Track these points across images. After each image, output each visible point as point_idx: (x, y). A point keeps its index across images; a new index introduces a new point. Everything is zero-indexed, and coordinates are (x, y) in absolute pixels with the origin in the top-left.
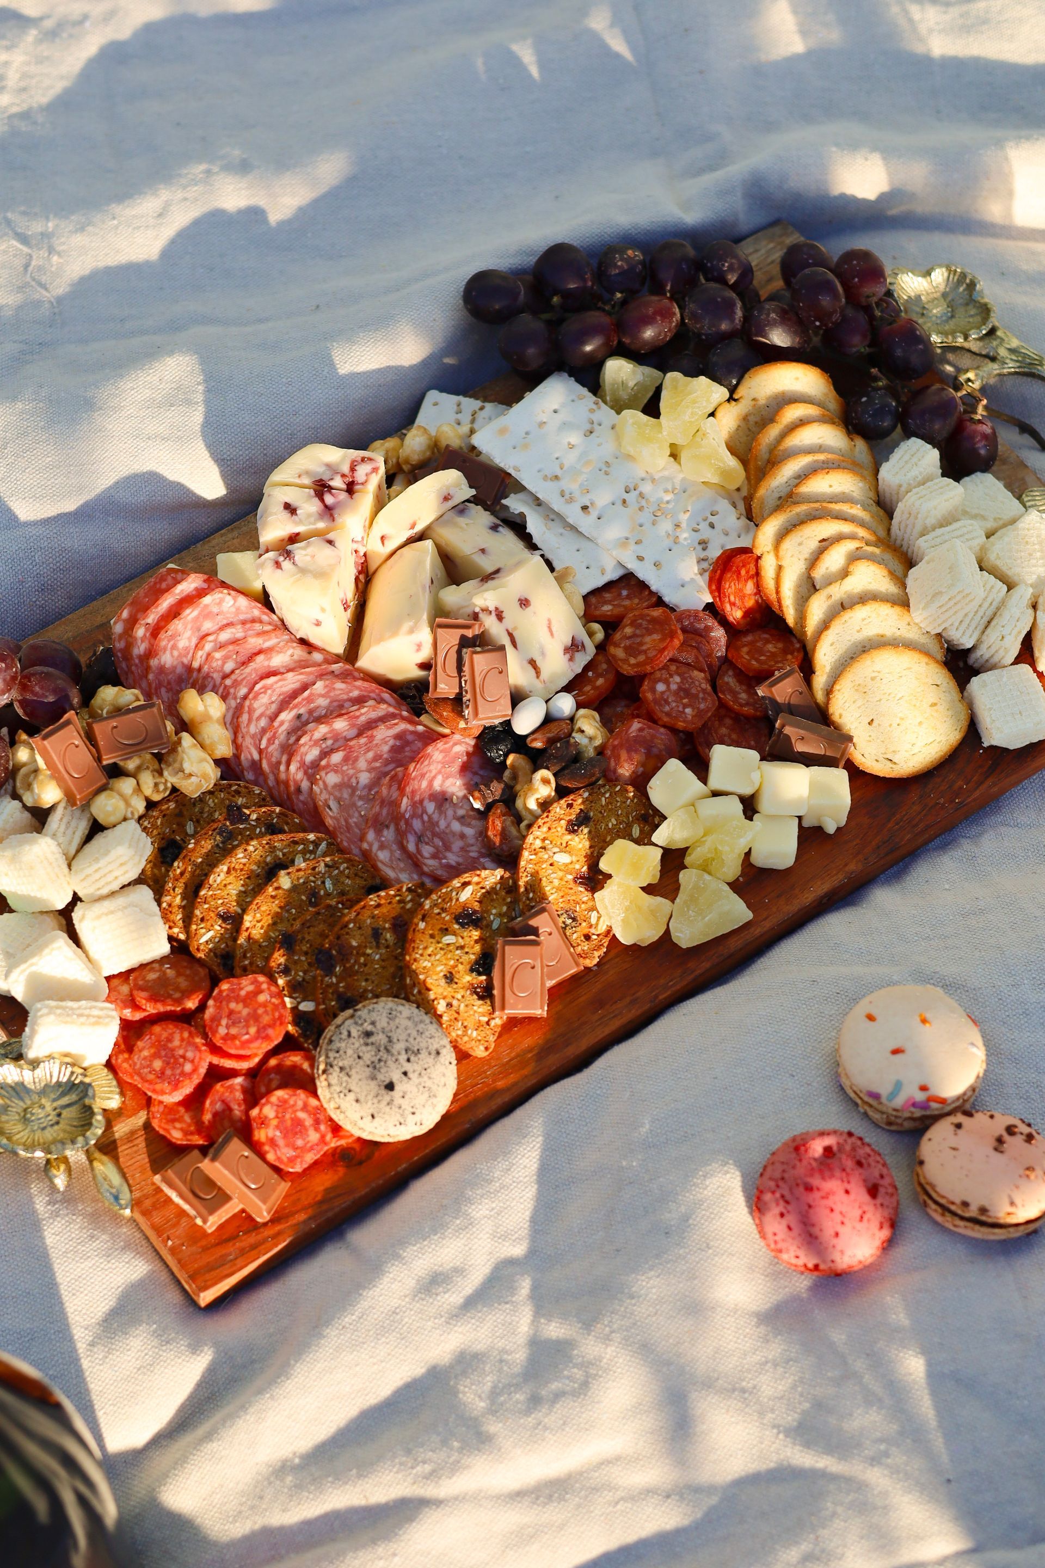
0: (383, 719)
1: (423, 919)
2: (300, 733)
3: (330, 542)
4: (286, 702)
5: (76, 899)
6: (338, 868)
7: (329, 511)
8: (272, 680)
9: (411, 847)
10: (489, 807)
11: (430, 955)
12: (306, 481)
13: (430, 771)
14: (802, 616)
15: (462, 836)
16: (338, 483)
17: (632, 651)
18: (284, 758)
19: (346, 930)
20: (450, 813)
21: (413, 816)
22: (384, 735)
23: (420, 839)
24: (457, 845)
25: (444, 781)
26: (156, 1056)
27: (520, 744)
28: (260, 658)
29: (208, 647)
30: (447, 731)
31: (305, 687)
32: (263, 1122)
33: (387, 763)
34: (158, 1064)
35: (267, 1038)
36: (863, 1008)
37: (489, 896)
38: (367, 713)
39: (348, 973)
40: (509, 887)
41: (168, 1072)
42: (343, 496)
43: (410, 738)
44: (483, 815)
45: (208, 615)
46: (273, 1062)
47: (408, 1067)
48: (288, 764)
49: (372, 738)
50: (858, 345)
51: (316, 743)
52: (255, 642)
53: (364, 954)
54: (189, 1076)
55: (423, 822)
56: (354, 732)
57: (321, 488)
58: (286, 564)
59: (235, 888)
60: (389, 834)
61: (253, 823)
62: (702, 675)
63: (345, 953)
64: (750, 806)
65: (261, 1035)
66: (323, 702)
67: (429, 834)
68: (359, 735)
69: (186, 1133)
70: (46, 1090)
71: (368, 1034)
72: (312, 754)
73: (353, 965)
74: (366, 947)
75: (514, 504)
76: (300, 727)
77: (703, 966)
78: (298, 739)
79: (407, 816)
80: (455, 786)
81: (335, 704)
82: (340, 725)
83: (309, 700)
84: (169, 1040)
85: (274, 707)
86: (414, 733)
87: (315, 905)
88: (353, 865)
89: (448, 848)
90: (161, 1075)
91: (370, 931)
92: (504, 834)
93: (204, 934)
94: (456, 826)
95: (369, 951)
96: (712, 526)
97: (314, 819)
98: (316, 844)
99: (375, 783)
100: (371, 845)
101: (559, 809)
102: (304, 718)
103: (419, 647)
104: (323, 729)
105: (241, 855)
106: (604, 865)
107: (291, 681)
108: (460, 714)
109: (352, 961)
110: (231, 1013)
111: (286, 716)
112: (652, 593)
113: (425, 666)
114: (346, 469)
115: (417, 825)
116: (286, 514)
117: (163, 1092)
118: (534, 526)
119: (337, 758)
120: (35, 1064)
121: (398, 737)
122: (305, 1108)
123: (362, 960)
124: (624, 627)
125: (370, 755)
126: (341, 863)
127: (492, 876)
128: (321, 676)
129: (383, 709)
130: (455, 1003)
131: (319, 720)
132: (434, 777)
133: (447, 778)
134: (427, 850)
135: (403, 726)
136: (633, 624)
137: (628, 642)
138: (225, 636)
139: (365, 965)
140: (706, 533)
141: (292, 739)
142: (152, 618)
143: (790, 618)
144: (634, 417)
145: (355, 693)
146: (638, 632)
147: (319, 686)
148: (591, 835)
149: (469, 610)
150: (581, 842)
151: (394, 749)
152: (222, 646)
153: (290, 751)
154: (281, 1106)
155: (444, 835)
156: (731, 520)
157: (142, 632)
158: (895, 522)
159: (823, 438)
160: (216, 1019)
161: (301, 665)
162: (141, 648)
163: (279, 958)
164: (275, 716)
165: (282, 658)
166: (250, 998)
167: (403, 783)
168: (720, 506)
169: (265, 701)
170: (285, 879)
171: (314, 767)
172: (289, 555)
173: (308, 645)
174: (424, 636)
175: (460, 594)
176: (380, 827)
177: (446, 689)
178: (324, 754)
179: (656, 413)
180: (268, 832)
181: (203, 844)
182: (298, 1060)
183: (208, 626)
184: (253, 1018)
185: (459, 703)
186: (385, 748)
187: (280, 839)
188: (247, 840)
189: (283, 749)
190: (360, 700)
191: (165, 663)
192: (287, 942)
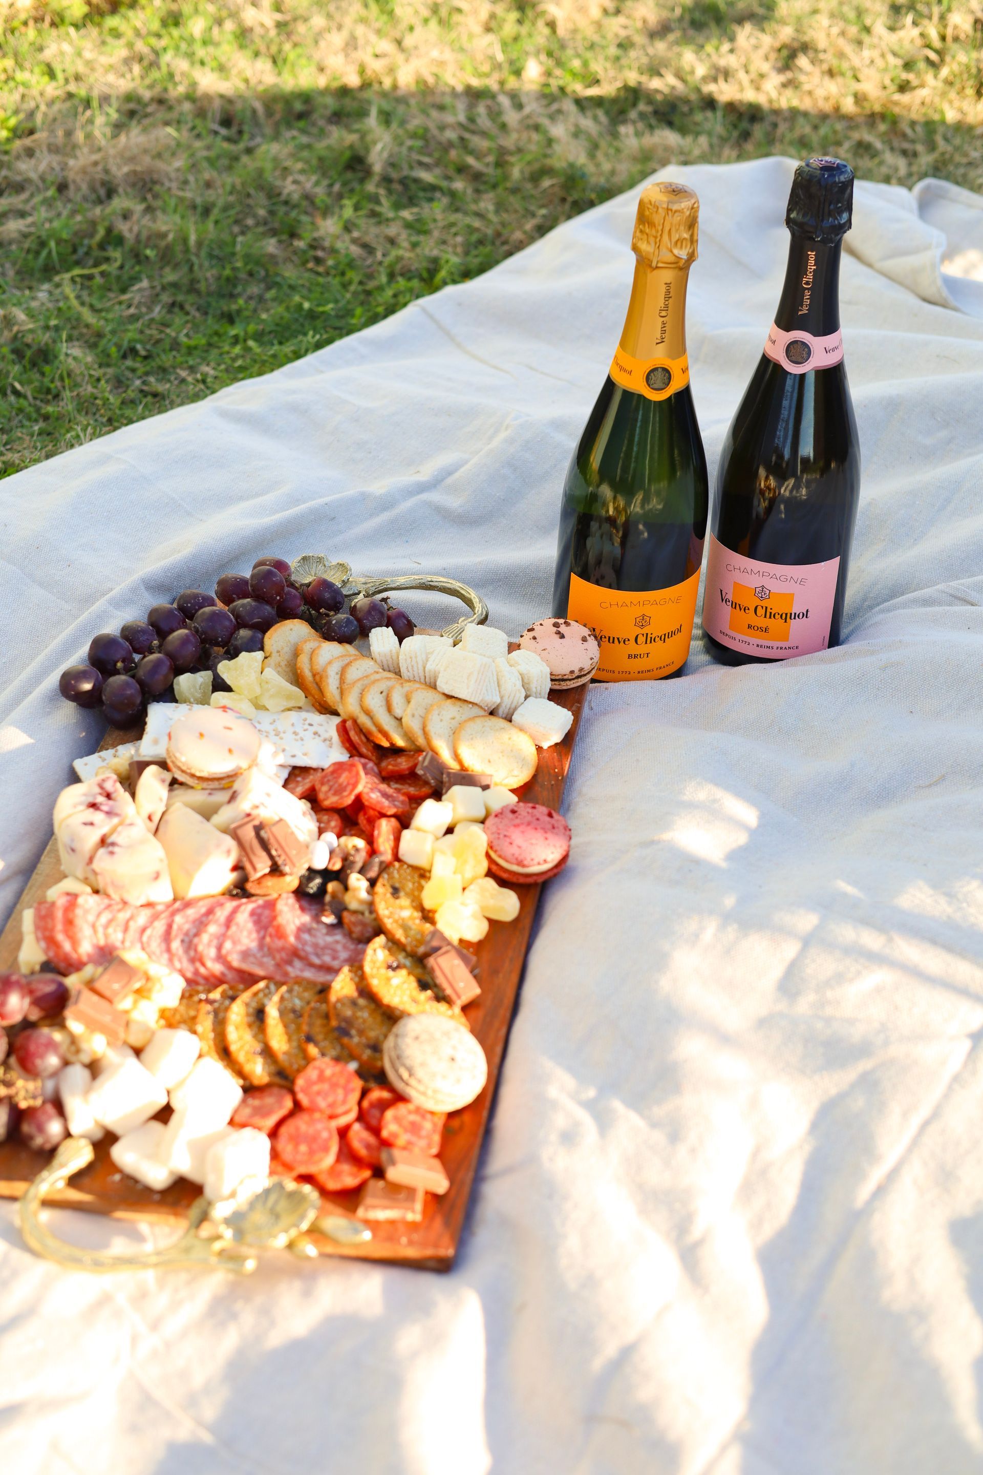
0: (235, 911)
1: (372, 980)
2: (193, 947)
3: (131, 824)
4: (167, 936)
5: (168, 1094)
7: (109, 813)
8: (148, 932)
9: (317, 961)
10: (338, 918)
11: (393, 995)
12: (82, 807)
13: (287, 919)
14: (408, 737)
15: (337, 942)
16: (100, 799)
18: (198, 965)
19: (338, 1010)
20: (319, 934)
21: (301, 945)
22: (244, 917)
23: (318, 955)
24: (339, 947)
25: (299, 920)
26: (297, 1145)
27: (325, 874)
28: (131, 924)
29: (100, 930)
30: (275, 895)
31: (170, 927)
32: (394, 1135)
33: (258, 932)
34: (303, 1148)
35: (353, 1090)
37: (389, 953)
38: (221, 914)
39: (361, 1032)
40: (395, 942)
41: (315, 1146)
42: (111, 802)
43: (259, 911)
44: (340, 924)
45: (87, 911)
46: (365, 1104)
47: (452, 1043)
48: (203, 965)
49: (237, 925)
50: (300, 606)
51: (209, 945)
52: (123, 916)
53: (359, 1017)
54: (330, 1138)
55: (310, 946)
56: (223, 930)
58: (116, 849)
59: (248, 1036)
60: (297, 963)
61: (221, 1000)
63: (349, 1022)
65: (347, 1091)
66: (188, 926)
67: (319, 950)
68: (229, 927)
69: (354, 1176)
70: (252, 1205)
71: (417, 1038)
72: (212, 952)
73: (359, 1026)
76: (189, 944)
77: (527, 922)
78: (196, 950)
79: (299, 948)
80: (306, 920)
81: (197, 923)
82: (213, 929)
83: (180, 929)
84: (297, 1129)
85: (163, 946)
86: (259, 907)
87: (301, 1016)
88: (299, 986)
89: (335, 951)
90: (311, 1152)
92: (361, 923)
93: (256, 1071)
94: (329, 938)
96: (311, 725)
97: (249, 979)
98: (267, 987)
99: (262, 944)
100: (295, 973)
101: (379, 888)
102: (187, 939)
103: (229, 852)
104: (205, 938)
105: (234, 1018)
106: (428, 905)
107: (160, 927)
108: (282, 874)
109: (356, 1024)
110: (319, 1093)
111: (176, 945)
112: (315, 769)
113: (237, 868)
114: (98, 790)
115: (309, 949)
116: (89, 828)
117: (321, 1160)
119: (228, 945)
120: (232, 1196)
121: (253, 913)
122: (410, 1112)
123: (360, 1021)
124: (320, 789)
125: (245, 933)
127: (380, 942)
128: (173, 914)
129: (229, 908)
131: (197, 934)
132: (292, 919)
133: (299, 917)
134: (326, 958)
135: (249, 909)
136: (322, 784)
137: (332, 792)
138: (104, 919)
139: (364, 1023)
140: (313, 730)
141: (192, 953)
142: (59, 926)
143: (401, 741)
145: (203, 910)
146: (331, 783)
147: (178, 920)
148: (407, 895)
149: (243, 815)
150: (404, 901)
151: (256, 922)
152: (106, 927)
153: (197, 959)
154: (397, 1119)
155: (326, 947)
156: (318, 719)
157: (60, 937)
158: (403, 670)
159: (330, 651)
160: (312, 1101)
161: (155, 917)
162: (67, 946)
163: (313, 1050)
164: (169, 950)
165: (142, 918)
166: (321, 1078)
167: (280, 934)
168: (304, 714)
169: (156, 945)
170: (272, 1012)
171: (221, 958)
172: (113, 844)
173: (149, 905)
174: (230, 842)
175: (225, 815)
176: (290, 963)
177: (263, 866)
178: (219, 948)
179: (227, 689)
180: (233, 999)
181: (206, 1025)
182: (378, 1094)
183: (91, 918)
184: (334, 1086)
185: (276, 870)
186: (250, 925)
187: (246, 996)
188: (227, 1009)
189: (192, 961)
190: (210, 912)
191: (86, 948)
192: (309, 1039)
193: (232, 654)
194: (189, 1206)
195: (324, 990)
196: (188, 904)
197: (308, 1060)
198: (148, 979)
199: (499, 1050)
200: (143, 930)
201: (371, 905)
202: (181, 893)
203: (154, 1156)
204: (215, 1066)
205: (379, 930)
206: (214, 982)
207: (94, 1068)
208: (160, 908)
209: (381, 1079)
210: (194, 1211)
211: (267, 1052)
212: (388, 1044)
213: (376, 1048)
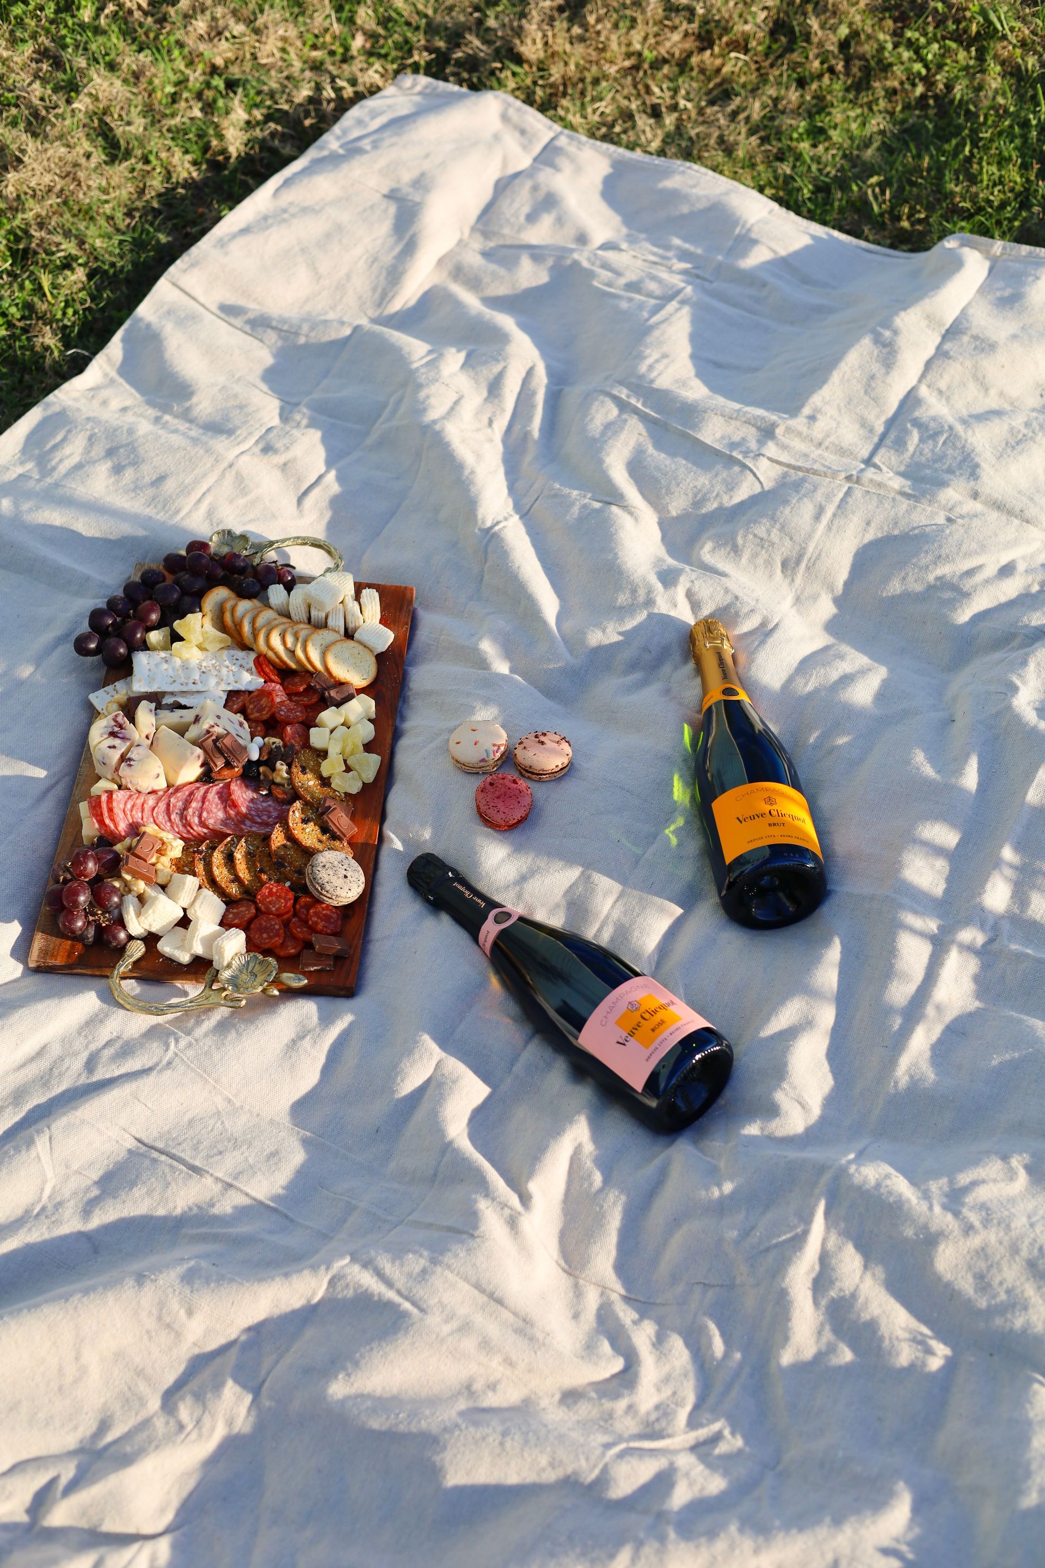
0: (206, 792)
1: (294, 831)
2: (184, 817)
3: (137, 744)
4: (168, 812)
5: (185, 910)
7: (124, 739)
8: (156, 810)
9: (260, 821)
10: (270, 790)
11: (307, 839)
12: (106, 736)
13: (239, 797)
14: (298, 662)
15: (270, 806)
16: (116, 729)
17: (260, 710)
18: (189, 829)
19: (275, 853)
20: (259, 803)
21: (250, 812)
22: (213, 796)
23: (261, 817)
24: (271, 809)
25: (246, 795)
26: (261, 934)
27: (259, 763)
28: (145, 806)
29: (128, 814)
30: (229, 780)
31: (168, 805)
32: (316, 923)
33: (222, 805)
34: (265, 934)
35: (289, 898)
36: (452, 744)
37: (303, 811)
38: (199, 795)
39: (290, 864)
40: (307, 804)
41: (271, 933)
42: (122, 731)
43: (221, 790)
44: (270, 794)
45: (119, 802)
46: (297, 906)
47: (344, 868)
48: (192, 828)
49: (209, 800)
50: (220, 573)
51: (194, 815)
52: (139, 801)
53: (288, 854)
54: (279, 928)
55: (255, 811)
56: (201, 803)
57: (113, 734)
58: (132, 763)
59: (225, 871)
60: (248, 823)
61: (208, 850)
62: (288, 701)
63: (283, 858)
64: (346, 724)
65: (286, 899)
66: (180, 804)
67: (260, 813)
68: (203, 803)
69: (295, 948)
70: (241, 971)
71: (324, 866)
72: (196, 820)
74: (287, 852)
75: (168, 700)
76: (182, 816)
77: (382, 783)
78: (186, 820)
80: (250, 794)
81: (185, 801)
82: (194, 805)
83: (175, 806)
84: (261, 924)
85: (167, 819)
86: (220, 788)
87: (255, 857)
89: (270, 812)
90: (269, 936)
92: (285, 793)
93: (232, 891)
94: (267, 803)
95: (290, 852)
96: (237, 660)
97: (221, 836)
98: (233, 840)
99: (226, 812)
101: (294, 770)
102: (180, 813)
103: (199, 757)
104: (190, 811)
105: (216, 859)
106: (325, 775)
107: (162, 806)
108: (232, 766)
109: (288, 859)
110: (270, 902)
111: (174, 817)
112: (244, 692)
113: (204, 765)
114: (113, 723)
115: (254, 813)
116: (109, 749)
118: (183, 701)
119: (205, 814)
120: (229, 966)
121: (218, 793)
122: (323, 909)
123: (290, 857)
124: (249, 706)
125: (215, 805)
127: (298, 804)
128: (169, 797)
129: (203, 789)
131: (186, 809)
132: (242, 796)
133: (246, 793)
134: (265, 818)
135: (215, 789)
136: (251, 702)
137: (256, 709)
138: (129, 806)
139: (292, 857)
140: (239, 663)
141: (184, 822)
142: (106, 814)
143: (293, 666)
144: (176, 645)
145: (187, 793)
146: (256, 703)
147: (172, 800)
148: (311, 771)
149: (204, 732)
150: (310, 775)
151: (220, 798)
152: (131, 810)
153: (187, 824)
154: (316, 914)
155: (264, 810)
156: (240, 654)
157: (107, 821)
158: (293, 615)
159: (244, 606)
160: (267, 908)
161: (159, 800)
162: (112, 826)
163: (264, 877)
164: (170, 820)
165: (151, 801)
166: (271, 893)
167: (234, 805)
168: (232, 652)
169: (162, 818)
170: (239, 856)
171: (202, 824)
172: (130, 759)
173: (153, 792)
174: (199, 751)
175: (193, 732)
176: (243, 823)
177: (220, 763)
178: (200, 817)
179: (181, 639)
180: (214, 849)
181: (200, 867)
182: (304, 900)
183: (122, 806)
184: (280, 897)
185: (228, 765)
186: (217, 800)
187: (221, 847)
188: (211, 856)
189: (184, 826)
190: (191, 794)
191: (122, 827)
192: (262, 871)
193: (182, 616)
194: (204, 973)
195: (266, 838)
196: (178, 789)
197: (263, 884)
198: (163, 843)
199: (371, 865)
200: (153, 809)
201: (290, 781)
202: (171, 782)
203: (181, 947)
204: (208, 893)
205: (296, 796)
206: (200, 839)
207: (142, 899)
208: (160, 793)
209: (305, 889)
210: (208, 977)
211: (237, 879)
212: (308, 870)
213: (300, 872)
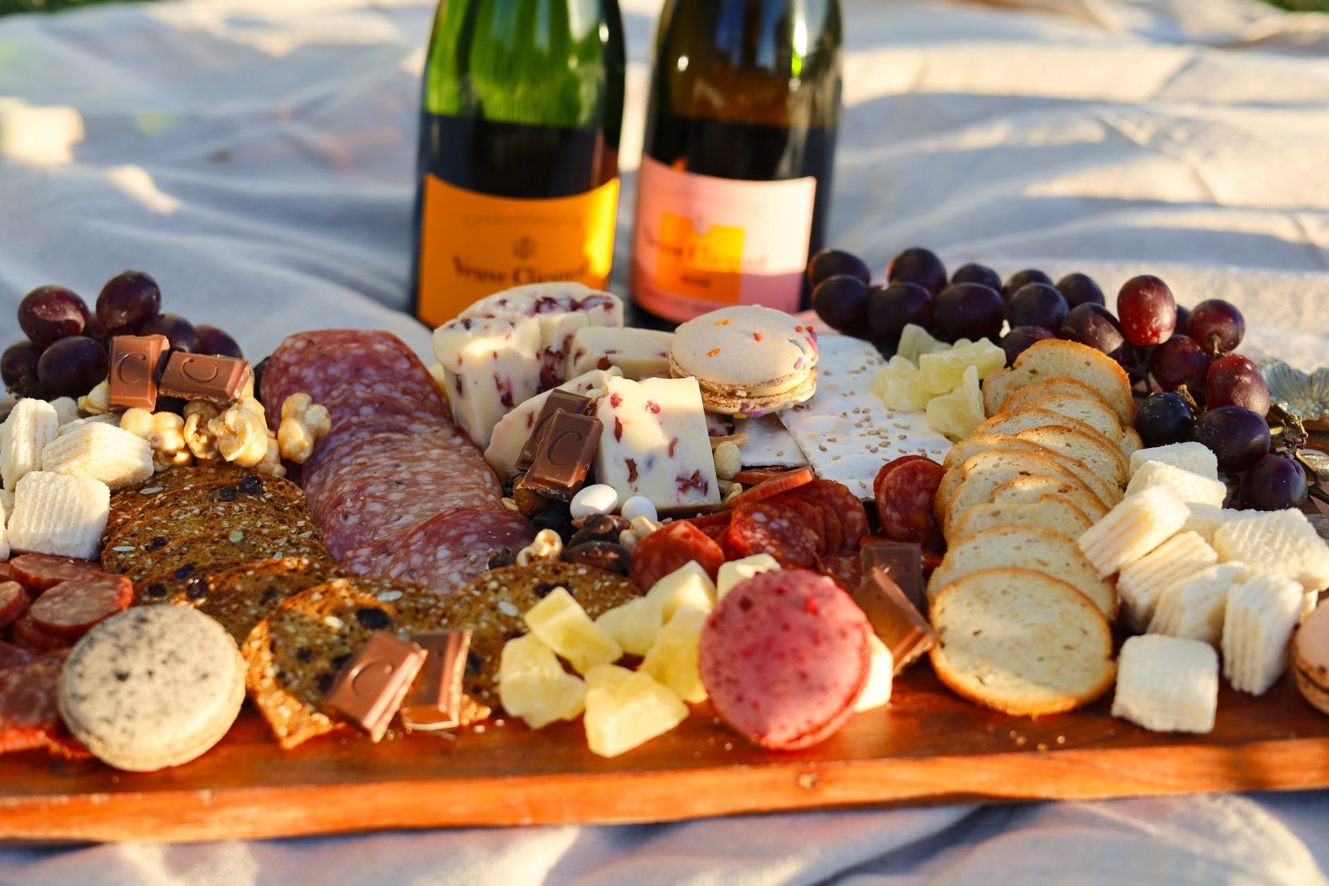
1: (322, 593)
6: (298, 549)
7: (535, 311)
11: (301, 624)
12: (538, 296)
13: (468, 526)
19: (242, 575)
21: (416, 551)
25: (476, 542)
47: (159, 669)
53: (241, 602)
55: (424, 562)
57: (546, 301)
61: (263, 500)
62: (816, 537)
67: (422, 572)
73: (222, 606)
74: (249, 598)
79: (412, 548)
88: (315, 553)
91: (265, 587)
93: (125, 545)
94: (455, 578)
95: (249, 602)
100: (355, 557)
105: (221, 509)
109: (223, 602)
110: (71, 596)
114: (581, 298)
116: (496, 305)
123: (235, 606)
125: (429, 506)
126: (305, 546)
130: (289, 676)
132: (469, 534)
133: (482, 541)
139: (235, 612)
144: (901, 362)
